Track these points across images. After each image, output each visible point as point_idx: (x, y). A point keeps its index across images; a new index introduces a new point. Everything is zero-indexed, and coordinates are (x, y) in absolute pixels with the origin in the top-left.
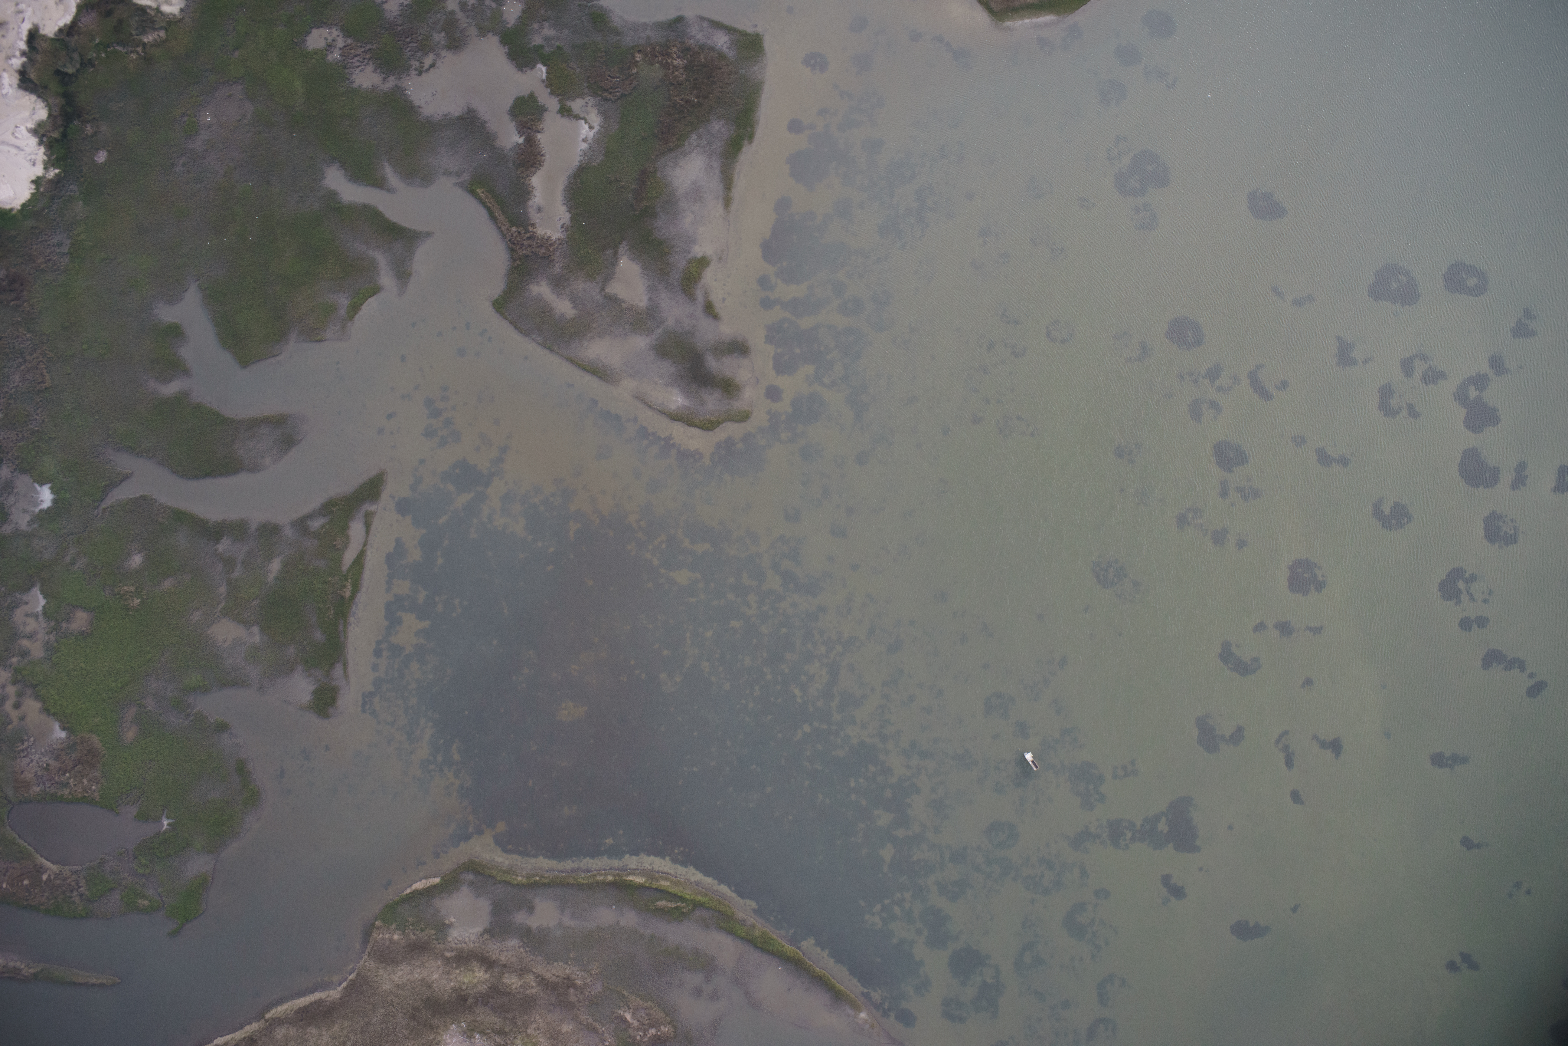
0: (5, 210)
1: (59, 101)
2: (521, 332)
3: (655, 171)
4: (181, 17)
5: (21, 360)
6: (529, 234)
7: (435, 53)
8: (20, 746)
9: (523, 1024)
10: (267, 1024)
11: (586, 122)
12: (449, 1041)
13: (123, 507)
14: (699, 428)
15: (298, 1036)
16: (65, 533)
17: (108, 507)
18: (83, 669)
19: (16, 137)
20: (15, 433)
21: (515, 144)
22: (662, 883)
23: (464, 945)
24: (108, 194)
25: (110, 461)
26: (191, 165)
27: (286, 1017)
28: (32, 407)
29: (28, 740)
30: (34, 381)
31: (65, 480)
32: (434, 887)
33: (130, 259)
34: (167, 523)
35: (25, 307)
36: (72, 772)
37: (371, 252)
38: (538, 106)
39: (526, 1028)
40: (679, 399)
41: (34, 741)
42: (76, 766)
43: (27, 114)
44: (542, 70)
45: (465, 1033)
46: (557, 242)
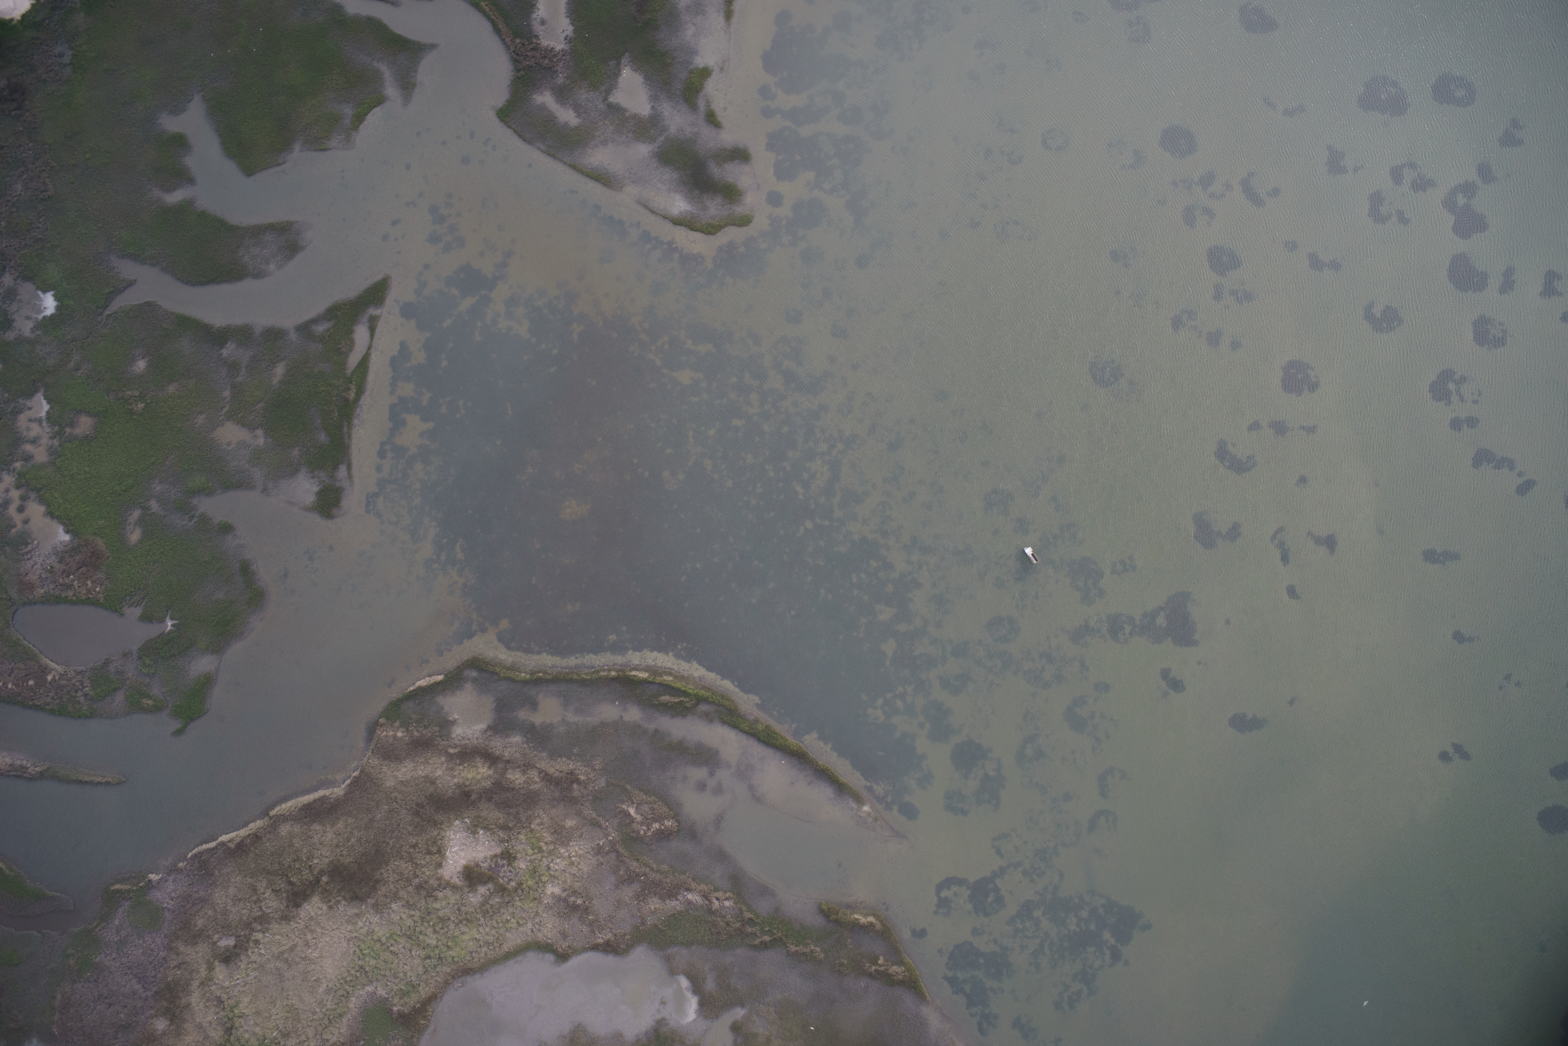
0: (5, 20)
2: (525, 140)
5: (23, 169)
6: (532, 46)
8: (24, 548)
9: (527, 819)
10: (272, 821)
12: (453, 837)
13: (127, 313)
14: (701, 232)
15: (303, 832)
16: (69, 340)
17: (112, 314)
18: (86, 473)
20: (18, 240)
22: (666, 678)
23: (467, 742)
24: (110, 5)
25: (114, 268)
27: (289, 815)
28: (34, 216)
29: (32, 543)
30: (36, 189)
31: (69, 287)
32: (438, 684)
33: (133, 70)
34: (171, 328)
35: (27, 117)
36: (76, 575)
37: (375, 64)
39: (530, 824)
40: (682, 205)
41: (38, 544)
42: (81, 568)
45: (469, 829)
46: (561, 53)
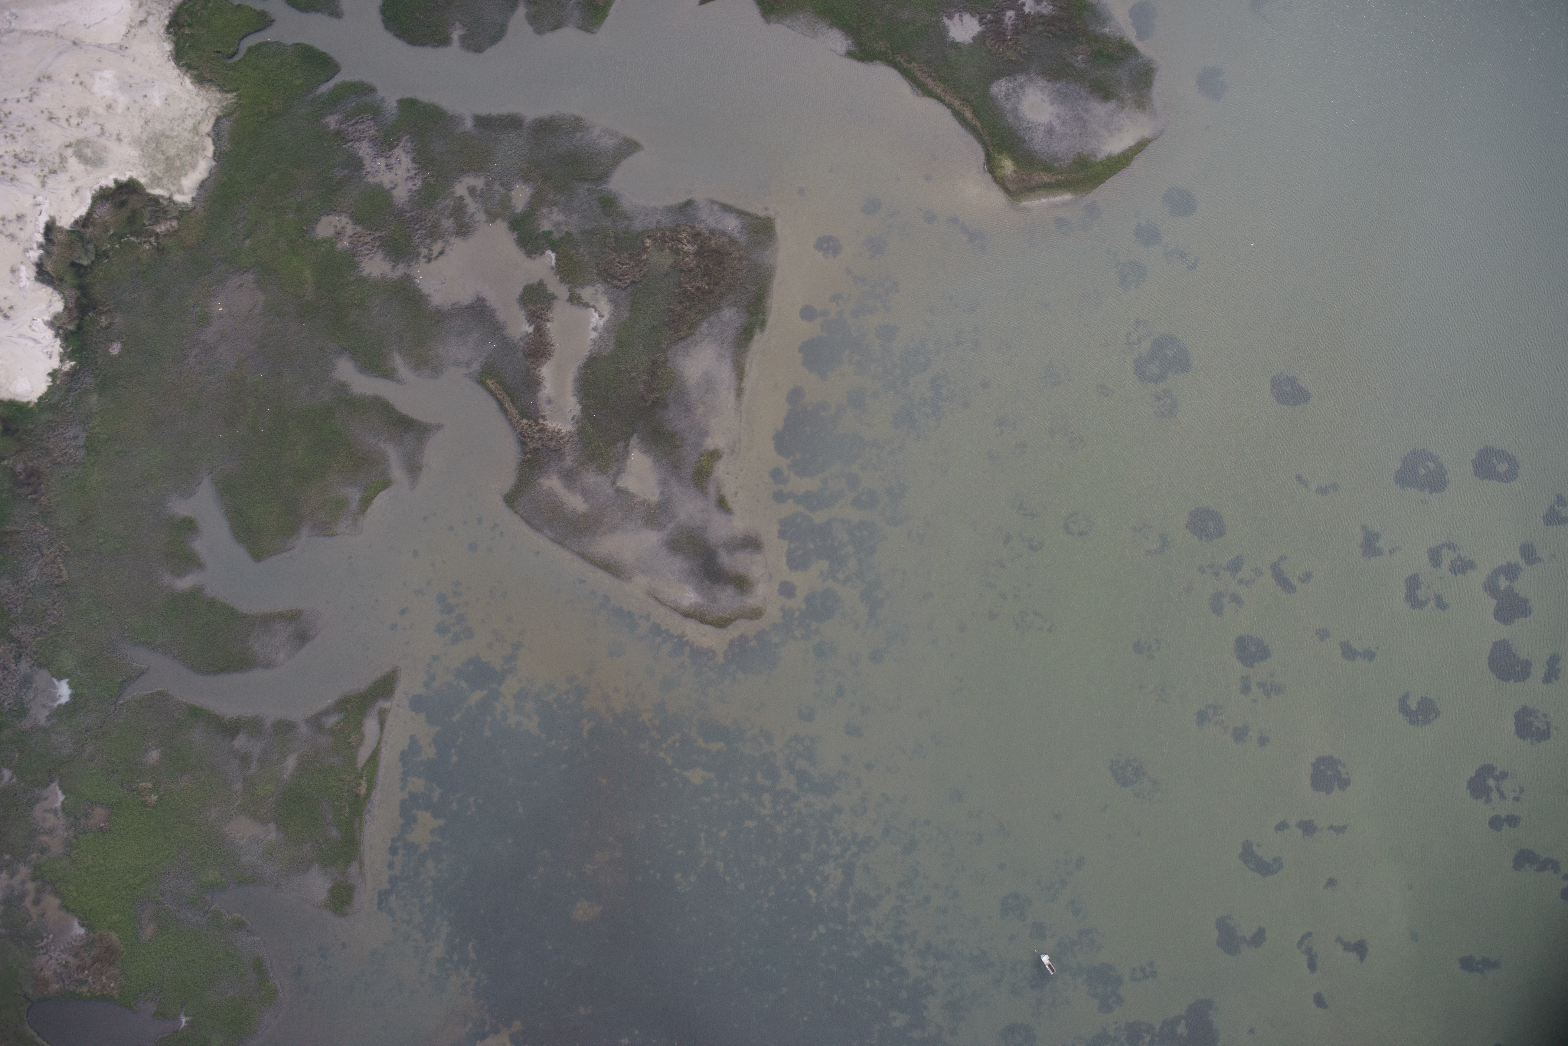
0: (23, 403)
1: (74, 293)
2: (532, 526)
3: (667, 361)
4: (193, 206)
5: (38, 554)
6: (539, 427)
7: (443, 240)
8: (40, 943)
11: (596, 311)
13: (140, 702)
14: (712, 625)
16: (83, 729)
17: (125, 703)
18: (101, 866)
19: (33, 330)
20: (33, 627)
21: (525, 334)
24: (123, 386)
25: (126, 656)
26: (204, 356)
28: (49, 602)
29: (47, 937)
30: (51, 575)
31: (82, 674)
33: (144, 452)
34: (183, 718)
35: (42, 501)
36: (91, 970)
37: (381, 445)
38: (547, 294)
40: (692, 596)
41: (53, 938)
42: (95, 963)
43: (44, 306)
44: (551, 256)
46: (568, 435)
